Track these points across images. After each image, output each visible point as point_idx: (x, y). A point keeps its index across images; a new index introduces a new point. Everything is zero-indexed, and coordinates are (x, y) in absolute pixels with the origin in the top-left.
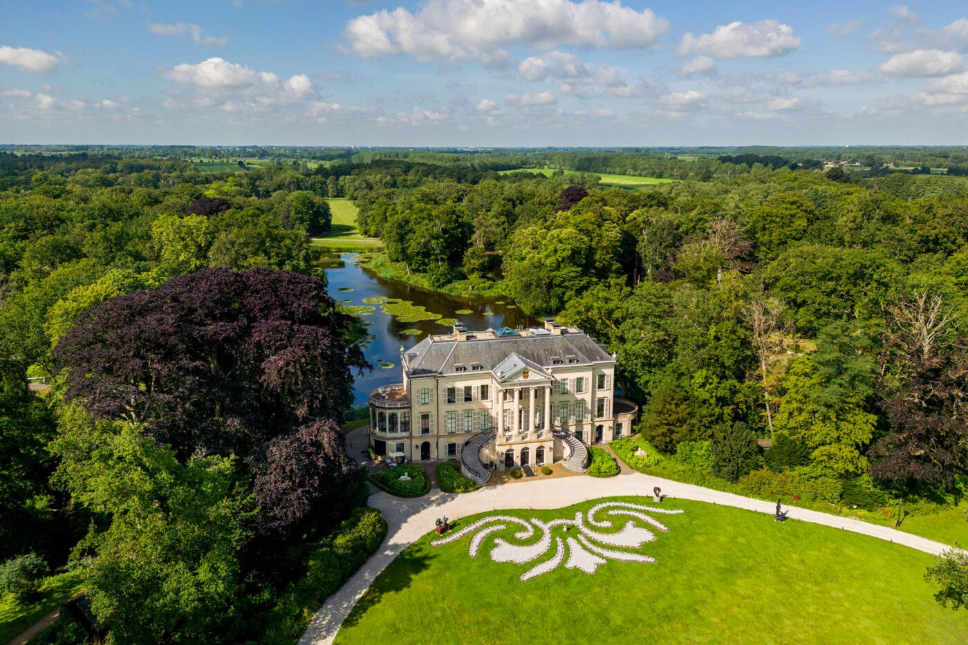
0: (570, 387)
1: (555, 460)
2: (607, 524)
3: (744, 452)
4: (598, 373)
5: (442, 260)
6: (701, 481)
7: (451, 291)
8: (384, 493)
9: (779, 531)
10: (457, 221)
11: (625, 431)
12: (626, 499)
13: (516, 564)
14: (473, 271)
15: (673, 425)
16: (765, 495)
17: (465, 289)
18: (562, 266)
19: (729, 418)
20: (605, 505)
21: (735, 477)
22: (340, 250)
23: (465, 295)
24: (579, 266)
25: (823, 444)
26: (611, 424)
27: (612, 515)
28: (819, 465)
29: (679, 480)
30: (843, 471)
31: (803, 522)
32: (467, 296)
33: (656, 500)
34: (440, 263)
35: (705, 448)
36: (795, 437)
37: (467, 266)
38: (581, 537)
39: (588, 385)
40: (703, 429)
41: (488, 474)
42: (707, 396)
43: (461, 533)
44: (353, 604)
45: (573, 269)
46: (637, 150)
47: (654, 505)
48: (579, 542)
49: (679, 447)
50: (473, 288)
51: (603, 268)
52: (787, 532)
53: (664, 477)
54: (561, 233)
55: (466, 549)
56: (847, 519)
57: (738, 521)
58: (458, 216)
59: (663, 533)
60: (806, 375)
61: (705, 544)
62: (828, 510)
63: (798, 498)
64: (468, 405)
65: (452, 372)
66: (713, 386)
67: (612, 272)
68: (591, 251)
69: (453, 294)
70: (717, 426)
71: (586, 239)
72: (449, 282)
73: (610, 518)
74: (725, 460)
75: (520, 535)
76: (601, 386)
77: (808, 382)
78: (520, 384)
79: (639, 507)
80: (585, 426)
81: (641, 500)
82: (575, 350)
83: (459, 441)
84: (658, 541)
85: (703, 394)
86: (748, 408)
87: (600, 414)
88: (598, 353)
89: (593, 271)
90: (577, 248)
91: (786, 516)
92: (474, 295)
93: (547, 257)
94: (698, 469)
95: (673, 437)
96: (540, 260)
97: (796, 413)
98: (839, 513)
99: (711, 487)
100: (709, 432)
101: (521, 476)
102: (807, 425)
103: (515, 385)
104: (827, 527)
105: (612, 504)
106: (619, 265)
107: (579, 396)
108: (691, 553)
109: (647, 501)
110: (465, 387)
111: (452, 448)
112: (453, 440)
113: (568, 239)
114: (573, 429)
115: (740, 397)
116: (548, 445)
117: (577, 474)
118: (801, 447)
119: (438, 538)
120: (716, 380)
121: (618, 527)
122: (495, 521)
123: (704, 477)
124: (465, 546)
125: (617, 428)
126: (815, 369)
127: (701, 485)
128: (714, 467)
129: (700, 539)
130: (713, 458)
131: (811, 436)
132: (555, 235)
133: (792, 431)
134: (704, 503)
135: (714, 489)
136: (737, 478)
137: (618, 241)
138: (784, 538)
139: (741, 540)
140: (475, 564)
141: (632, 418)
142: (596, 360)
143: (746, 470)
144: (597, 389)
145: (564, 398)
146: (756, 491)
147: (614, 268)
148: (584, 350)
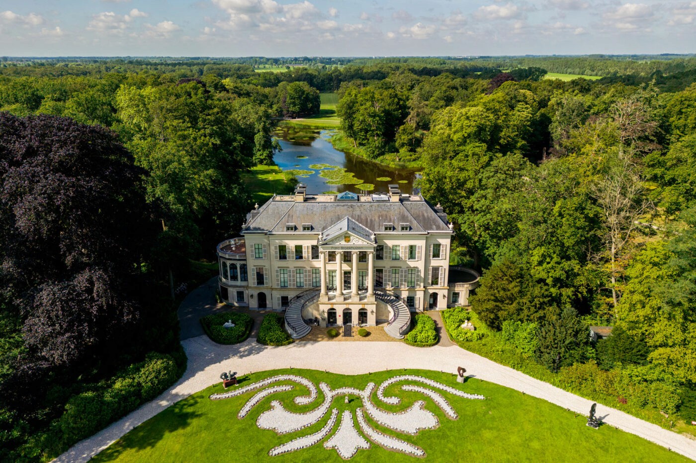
0: (403, 253)
1: (378, 322)
2: (394, 400)
3: (567, 342)
4: (432, 242)
5: (378, 135)
6: (519, 364)
7: (382, 161)
8: (205, 337)
9: (587, 439)
10: (398, 103)
11: (463, 300)
12: (429, 374)
13: (277, 434)
14: (403, 145)
15: (502, 302)
16: (585, 392)
17: (393, 160)
18: (468, 141)
19: (568, 300)
20: (403, 378)
21: (556, 367)
22: (317, 128)
23: (392, 165)
24: (484, 141)
25: (664, 345)
26: (446, 292)
27: (405, 391)
28: (658, 368)
29: (495, 360)
30: (684, 380)
31: (622, 432)
32: (394, 166)
33: (460, 380)
34: (376, 138)
35: (528, 330)
36: (635, 332)
37: (398, 141)
38: (359, 413)
39: (421, 253)
40: (533, 309)
41: (308, 328)
42: (543, 275)
43: (244, 390)
44: (93, 454)
45: (477, 144)
46: (602, 56)
47: (454, 385)
48: (354, 418)
49: (505, 325)
50: (400, 159)
51: (508, 143)
52: (596, 442)
53: (480, 354)
54: (469, 110)
55: (239, 408)
56: (679, 436)
57: (542, 419)
58: (400, 99)
59: (449, 421)
60: (655, 264)
61: (490, 443)
62: (658, 421)
63: (624, 401)
64: (299, 263)
65: (283, 231)
66: (550, 265)
67: (516, 149)
68: (497, 129)
69: (382, 164)
70: (551, 308)
71: (491, 116)
72: (383, 154)
73: (402, 395)
74: (547, 347)
75: (301, 401)
76: (436, 255)
77: (655, 272)
78: (342, 248)
79: (438, 385)
80: (418, 292)
81: (444, 378)
82: (410, 217)
83: (291, 295)
84: (440, 430)
85: (539, 272)
86: (590, 291)
87: (435, 282)
88: (434, 221)
89: (498, 147)
90: (483, 125)
91: (603, 421)
92: (399, 165)
93: (455, 133)
94: (519, 351)
95: (500, 314)
96: (449, 136)
97: (639, 306)
98: (671, 427)
99: (527, 373)
100: (541, 313)
101: (337, 335)
102: (650, 320)
103: (336, 248)
104: (649, 442)
105: (410, 378)
106: (524, 142)
107: (412, 264)
108: (470, 451)
109: (449, 379)
110: (296, 246)
111: (285, 301)
112: (285, 294)
113: (474, 116)
114: (405, 295)
115: (581, 280)
116: (371, 308)
117: (393, 340)
118: (640, 344)
119: (222, 391)
120: (556, 258)
121: (402, 408)
122: (285, 380)
123: (522, 360)
124: (241, 404)
125: (453, 298)
126: (667, 258)
127: (517, 369)
128: (535, 352)
129: (487, 434)
130: (534, 342)
131: (654, 334)
132: (464, 113)
133: (632, 324)
134: (512, 390)
135: (530, 375)
136: (558, 368)
137: (528, 121)
138: (590, 451)
139: (536, 445)
140: (237, 426)
141: (470, 288)
142: (431, 229)
143: (568, 361)
144: (431, 258)
145: (396, 263)
146: (577, 386)
147: (519, 145)
148: (421, 218)
